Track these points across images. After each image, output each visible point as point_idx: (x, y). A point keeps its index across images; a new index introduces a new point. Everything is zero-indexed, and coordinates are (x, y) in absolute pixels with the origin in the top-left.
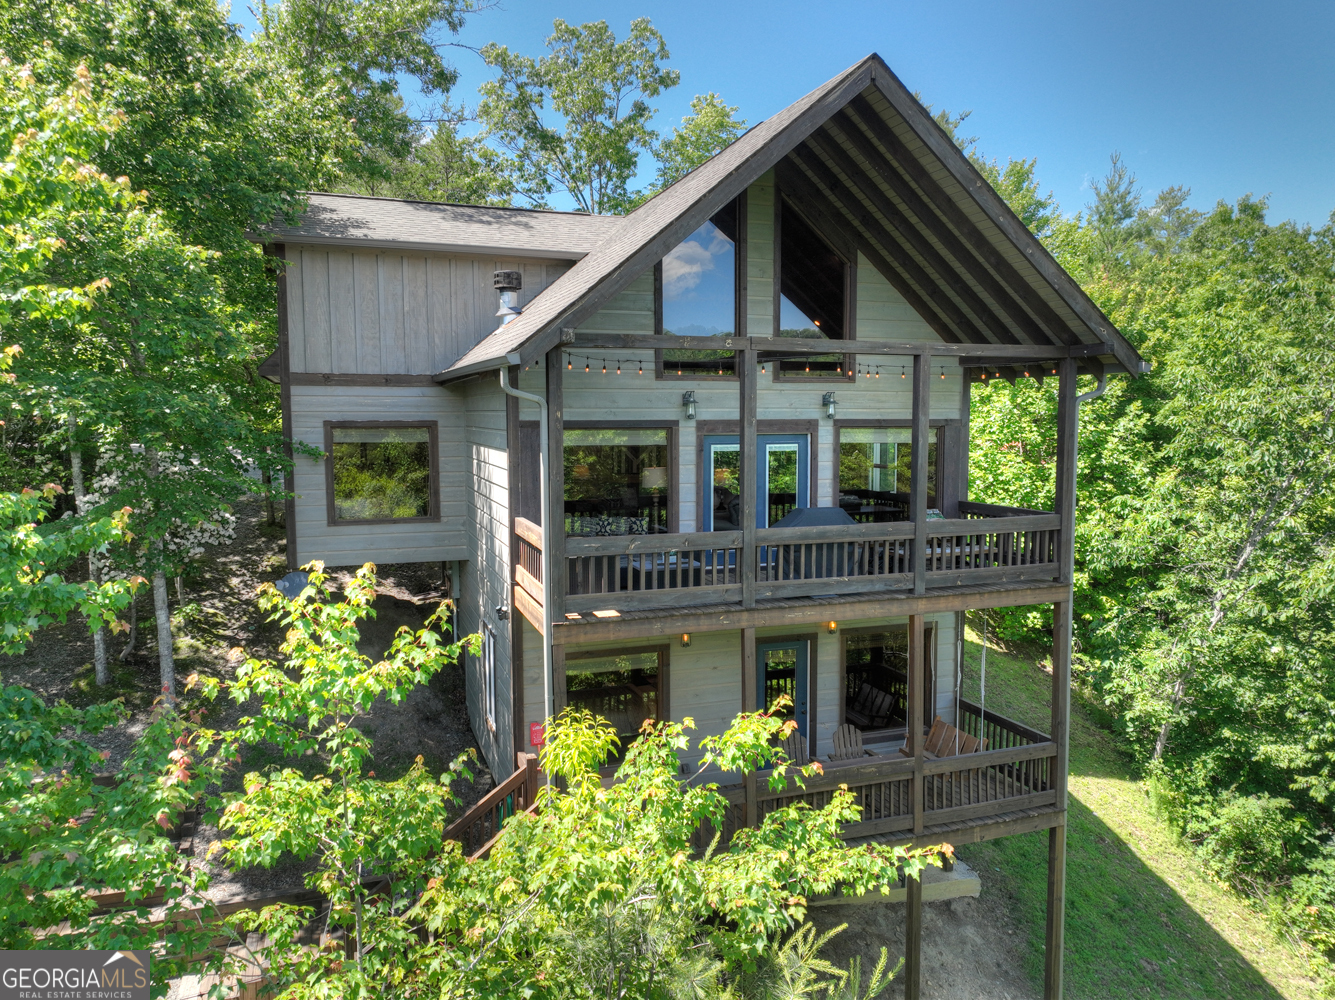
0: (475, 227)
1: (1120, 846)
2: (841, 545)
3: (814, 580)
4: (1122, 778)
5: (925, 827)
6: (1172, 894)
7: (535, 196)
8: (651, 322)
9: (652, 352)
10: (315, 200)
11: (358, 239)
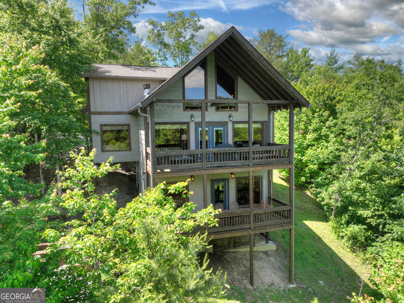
0: (140, 72)
1: (320, 239)
2: (229, 153)
3: (222, 162)
4: (323, 222)
5: (254, 227)
6: (333, 252)
7: (163, 62)
8: (182, 96)
9: (182, 104)
10: (97, 65)
11: (108, 76)
